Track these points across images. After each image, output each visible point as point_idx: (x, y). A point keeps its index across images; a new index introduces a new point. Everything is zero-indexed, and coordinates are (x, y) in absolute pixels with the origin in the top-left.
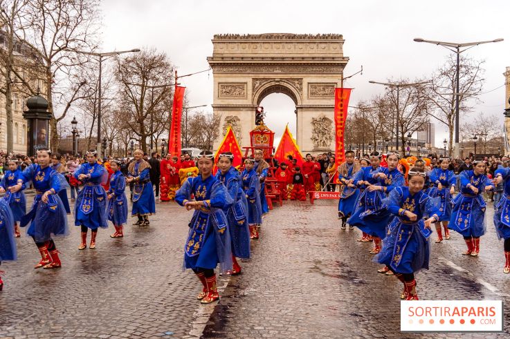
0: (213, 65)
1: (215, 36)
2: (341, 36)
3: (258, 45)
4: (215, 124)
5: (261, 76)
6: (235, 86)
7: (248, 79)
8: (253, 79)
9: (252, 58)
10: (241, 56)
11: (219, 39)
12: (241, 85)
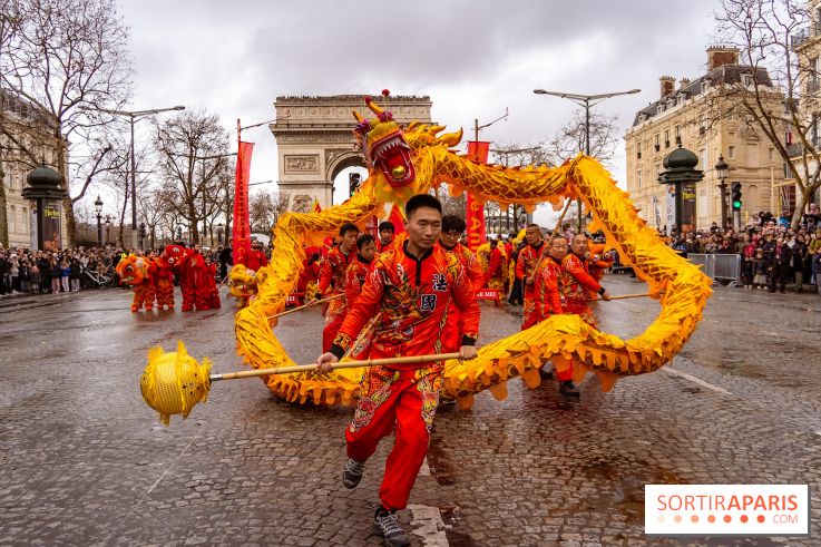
0: (277, 134)
1: (278, 98)
2: (428, 98)
3: (331, 109)
4: (282, 205)
5: (336, 146)
6: (304, 158)
7: (318, 150)
8: (326, 150)
9: (324, 125)
10: (311, 122)
11: (282, 102)
12: (312, 158)
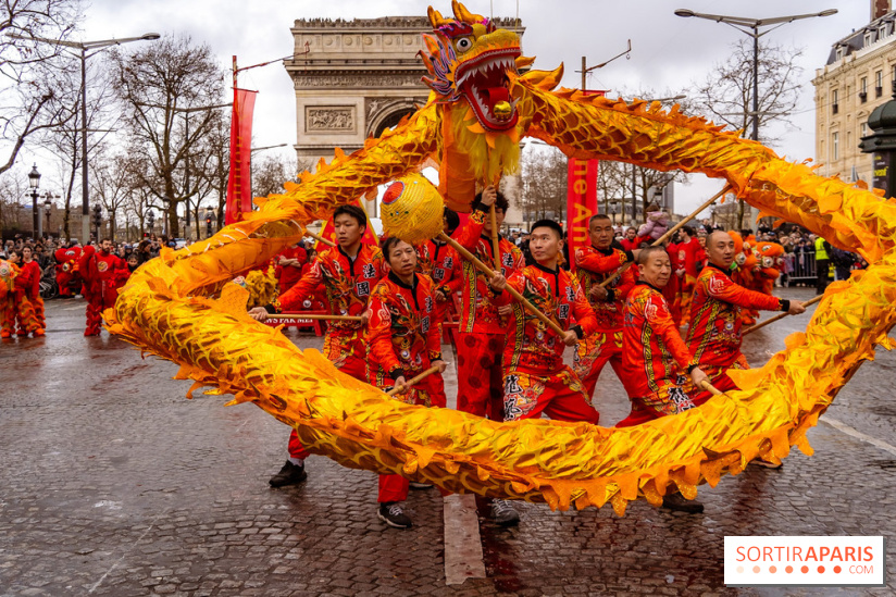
0: (294, 74)
1: (296, 22)
2: (518, 21)
3: (374, 38)
5: (381, 93)
6: (334, 111)
7: (355, 99)
8: (366, 98)
9: (365, 61)
10: (344, 57)
11: (304, 28)
12: (346, 110)
